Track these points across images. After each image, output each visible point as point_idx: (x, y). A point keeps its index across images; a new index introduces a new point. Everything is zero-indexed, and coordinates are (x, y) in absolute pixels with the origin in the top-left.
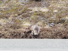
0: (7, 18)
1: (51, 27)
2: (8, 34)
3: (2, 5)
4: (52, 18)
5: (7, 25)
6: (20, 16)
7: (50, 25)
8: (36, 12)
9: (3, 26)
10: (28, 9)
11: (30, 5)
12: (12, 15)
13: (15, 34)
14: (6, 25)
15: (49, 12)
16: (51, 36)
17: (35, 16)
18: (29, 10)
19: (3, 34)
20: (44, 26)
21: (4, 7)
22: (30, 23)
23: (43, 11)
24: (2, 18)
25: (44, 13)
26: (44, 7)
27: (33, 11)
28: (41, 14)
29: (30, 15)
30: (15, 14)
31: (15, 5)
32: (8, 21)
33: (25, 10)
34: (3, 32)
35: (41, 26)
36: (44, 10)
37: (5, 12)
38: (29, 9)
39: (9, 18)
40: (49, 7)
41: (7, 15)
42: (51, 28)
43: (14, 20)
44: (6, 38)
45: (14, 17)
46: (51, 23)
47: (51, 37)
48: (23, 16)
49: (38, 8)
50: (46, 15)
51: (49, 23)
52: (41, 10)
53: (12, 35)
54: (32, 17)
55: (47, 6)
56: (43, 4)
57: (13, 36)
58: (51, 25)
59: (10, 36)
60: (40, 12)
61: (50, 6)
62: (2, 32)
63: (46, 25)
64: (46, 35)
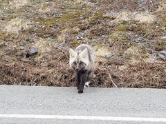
0: (53, 36)
1: (162, 59)
2: (55, 76)
3: (42, 4)
4: (163, 38)
5: (53, 54)
6: (85, 31)
7: (158, 55)
8: (125, 22)
9: (44, 57)
10: (105, 15)
11: (110, 5)
12: (66, 30)
13: (73, 77)
14: (51, 53)
15: (156, 23)
16: (159, 83)
17: (123, 33)
18: (108, 18)
19: (43, 75)
20: (143, 57)
21: (48, 10)
22: (109, 50)
23: (141, 21)
24: (41, 36)
25: (144, 27)
26: (144, 10)
27: (117, 21)
28: (137, 29)
29: (109, 29)
30: (72, 27)
31: (73, 6)
32: (56, 45)
33: (97, 19)
34: (43, 70)
35: (137, 57)
36: (145, 18)
37: (49, 22)
38: (107, 15)
39: (59, 37)
40: (157, 10)
41: (55, 30)
42: (161, 62)
43: (71, 42)
44: (52, 85)
45: (69, 34)
46: (161, 50)
47: (161, 84)
48: (93, 33)
49: (130, 13)
50: (149, 31)
51: (156, 49)
52: (137, 18)
53: (66, 77)
54: (115, 34)
55: (152, 8)
56: (141, 3)
57: (67, 81)
58: (162, 56)
59: (61, 79)
60: (135, 22)
61: (160, 9)
62: (40, 71)
63: (147, 54)
64: (147, 79)
